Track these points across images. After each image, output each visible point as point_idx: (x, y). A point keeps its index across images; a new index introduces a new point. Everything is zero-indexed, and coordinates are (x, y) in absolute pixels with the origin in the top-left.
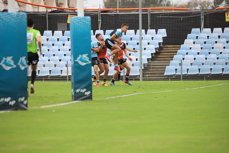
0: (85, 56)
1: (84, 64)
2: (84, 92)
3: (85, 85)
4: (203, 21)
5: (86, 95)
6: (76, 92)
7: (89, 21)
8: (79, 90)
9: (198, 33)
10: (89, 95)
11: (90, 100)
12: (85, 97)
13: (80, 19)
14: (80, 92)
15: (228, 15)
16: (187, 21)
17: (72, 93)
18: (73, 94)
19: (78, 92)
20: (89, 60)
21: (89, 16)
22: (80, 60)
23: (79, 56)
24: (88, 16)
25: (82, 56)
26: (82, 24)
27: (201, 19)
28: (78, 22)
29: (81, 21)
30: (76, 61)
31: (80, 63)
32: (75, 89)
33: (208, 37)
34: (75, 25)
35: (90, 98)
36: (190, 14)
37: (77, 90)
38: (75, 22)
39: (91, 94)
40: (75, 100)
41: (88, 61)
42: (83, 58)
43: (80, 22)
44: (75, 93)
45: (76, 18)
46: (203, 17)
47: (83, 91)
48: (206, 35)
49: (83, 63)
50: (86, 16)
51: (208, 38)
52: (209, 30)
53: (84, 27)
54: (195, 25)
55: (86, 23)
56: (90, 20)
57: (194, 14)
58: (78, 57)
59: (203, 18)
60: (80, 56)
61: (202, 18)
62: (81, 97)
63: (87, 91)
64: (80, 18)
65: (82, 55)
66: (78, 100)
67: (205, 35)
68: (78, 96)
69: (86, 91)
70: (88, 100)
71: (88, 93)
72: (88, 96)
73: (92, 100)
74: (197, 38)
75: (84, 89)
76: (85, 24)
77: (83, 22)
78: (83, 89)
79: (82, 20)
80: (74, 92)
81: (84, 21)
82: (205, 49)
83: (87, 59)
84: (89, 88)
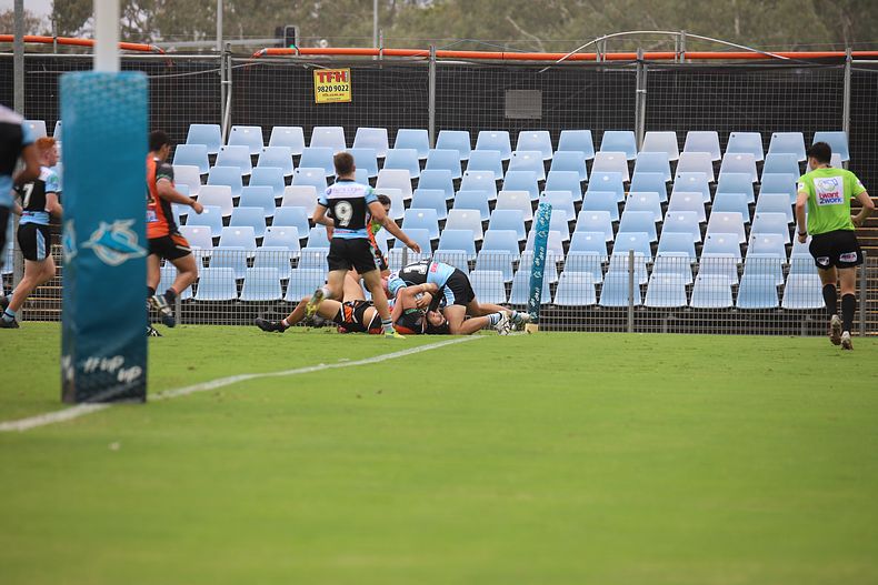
0: (121, 229)
1: (118, 259)
2: (117, 371)
3: (119, 343)
4: (229, 98)
5: (123, 382)
6: (83, 368)
7: (142, 92)
8: (96, 361)
9: (214, 143)
10: (137, 383)
11: (138, 400)
12: (119, 390)
13: (106, 82)
14: (98, 369)
15: (322, 81)
16: (168, 94)
17: (64, 372)
18: (70, 374)
19: (93, 368)
20: (139, 244)
21: (142, 69)
22: (102, 242)
23: (98, 227)
24: (136, 69)
25: (109, 227)
26: (114, 101)
27: (223, 87)
28: (99, 94)
29: (109, 90)
30: (86, 245)
31: (104, 254)
32: (79, 358)
33: (255, 158)
34: (83, 104)
35: (138, 392)
36: (162, 69)
37: (87, 359)
38: (86, 91)
39: (142, 380)
40: (78, 400)
41: (134, 246)
42: (114, 235)
43: (105, 95)
44: (80, 372)
45: (89, 78)
46: (229, 82)
47: (112, 364)
48: (247, 152)
49: (114, 254)
50: (130, 69)
51: (254, 164)
52: (256, 132)
53: (122, 115)
54: (199, 112)
55: (131, 97)
56: (145, 85)
57: (177, 69)
58: (94, 230)
59: (230, 87)
60: (104, 227)
61: (226, 85)
62: (104, 387)
63: (126, 366)
64: (107, 75)
65: (111, 223)
66: (92, 399)
67: (245, 153)
68: (92, 384)
69: (122, 367)
70: (129, 401)
71: (130, 375)
72: (129, 385)
73: (144, 400)
74: (212, 163)
75: (115, 359)
76: (127, 102)
77: (118, 96)
78: (110, 357)
79: (113, 85)
80: (75, 368)
81: (122, 91)
82: (248, 204)
83: (131, 241)
84: (136, 354)
